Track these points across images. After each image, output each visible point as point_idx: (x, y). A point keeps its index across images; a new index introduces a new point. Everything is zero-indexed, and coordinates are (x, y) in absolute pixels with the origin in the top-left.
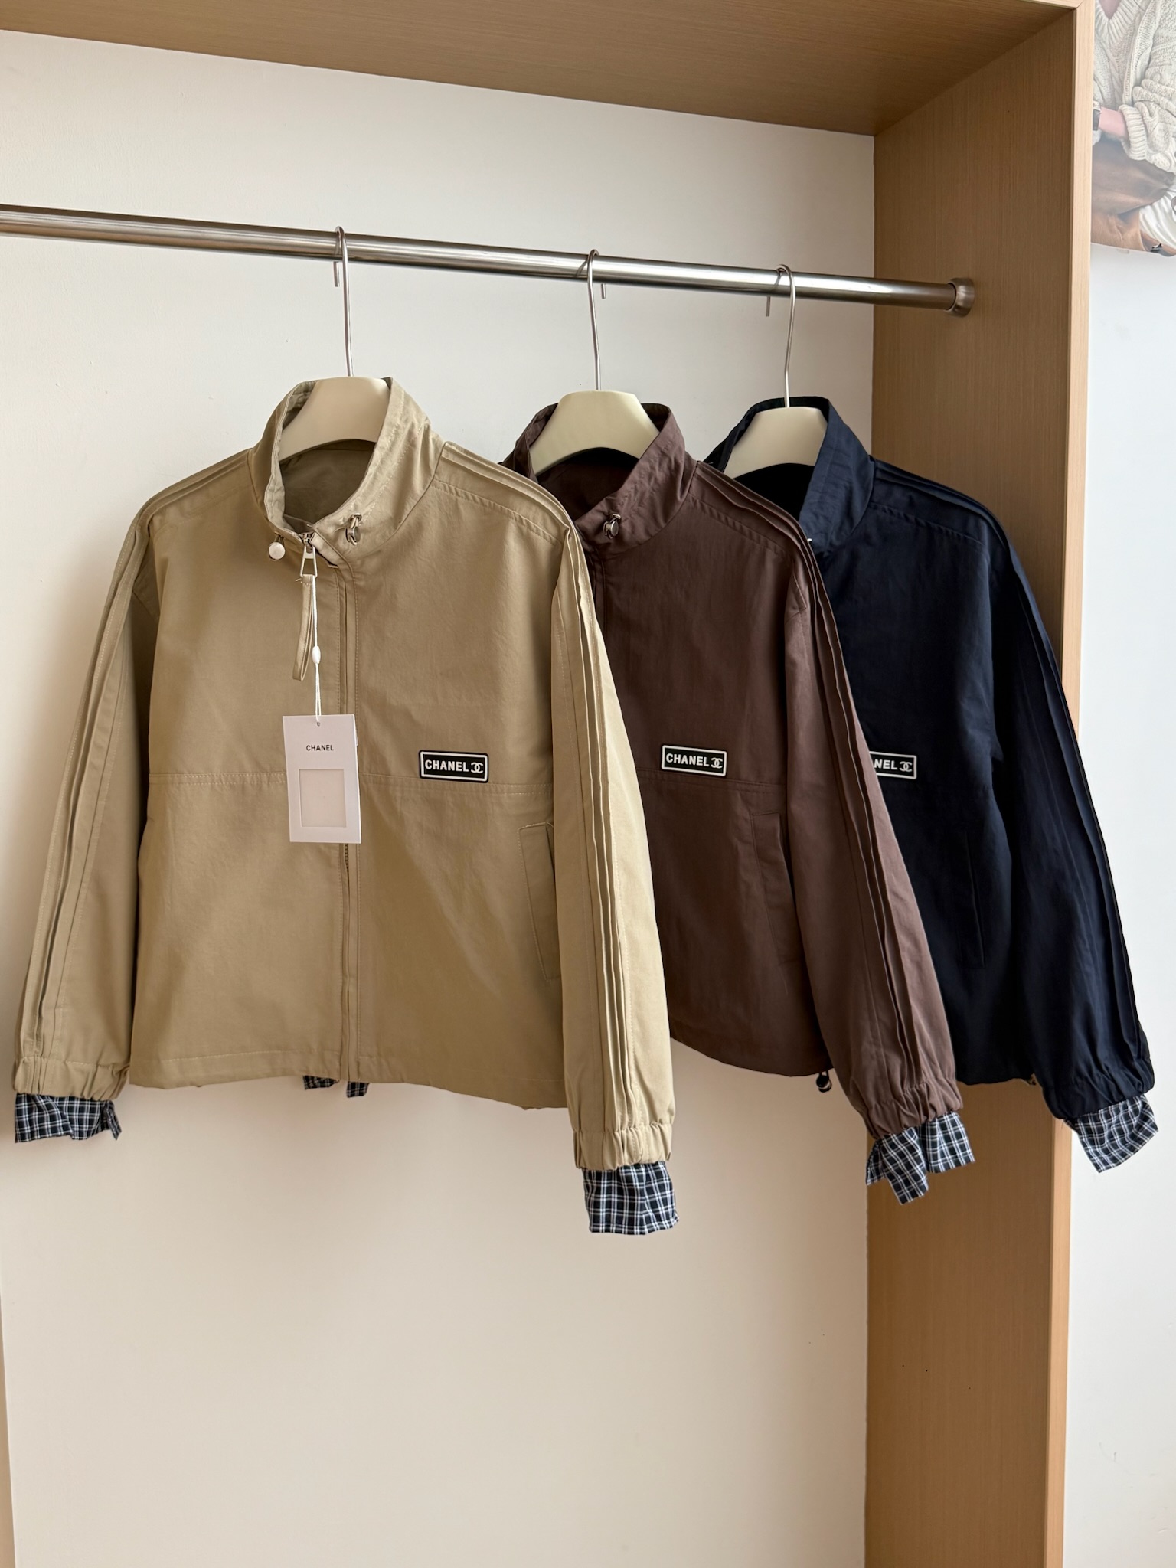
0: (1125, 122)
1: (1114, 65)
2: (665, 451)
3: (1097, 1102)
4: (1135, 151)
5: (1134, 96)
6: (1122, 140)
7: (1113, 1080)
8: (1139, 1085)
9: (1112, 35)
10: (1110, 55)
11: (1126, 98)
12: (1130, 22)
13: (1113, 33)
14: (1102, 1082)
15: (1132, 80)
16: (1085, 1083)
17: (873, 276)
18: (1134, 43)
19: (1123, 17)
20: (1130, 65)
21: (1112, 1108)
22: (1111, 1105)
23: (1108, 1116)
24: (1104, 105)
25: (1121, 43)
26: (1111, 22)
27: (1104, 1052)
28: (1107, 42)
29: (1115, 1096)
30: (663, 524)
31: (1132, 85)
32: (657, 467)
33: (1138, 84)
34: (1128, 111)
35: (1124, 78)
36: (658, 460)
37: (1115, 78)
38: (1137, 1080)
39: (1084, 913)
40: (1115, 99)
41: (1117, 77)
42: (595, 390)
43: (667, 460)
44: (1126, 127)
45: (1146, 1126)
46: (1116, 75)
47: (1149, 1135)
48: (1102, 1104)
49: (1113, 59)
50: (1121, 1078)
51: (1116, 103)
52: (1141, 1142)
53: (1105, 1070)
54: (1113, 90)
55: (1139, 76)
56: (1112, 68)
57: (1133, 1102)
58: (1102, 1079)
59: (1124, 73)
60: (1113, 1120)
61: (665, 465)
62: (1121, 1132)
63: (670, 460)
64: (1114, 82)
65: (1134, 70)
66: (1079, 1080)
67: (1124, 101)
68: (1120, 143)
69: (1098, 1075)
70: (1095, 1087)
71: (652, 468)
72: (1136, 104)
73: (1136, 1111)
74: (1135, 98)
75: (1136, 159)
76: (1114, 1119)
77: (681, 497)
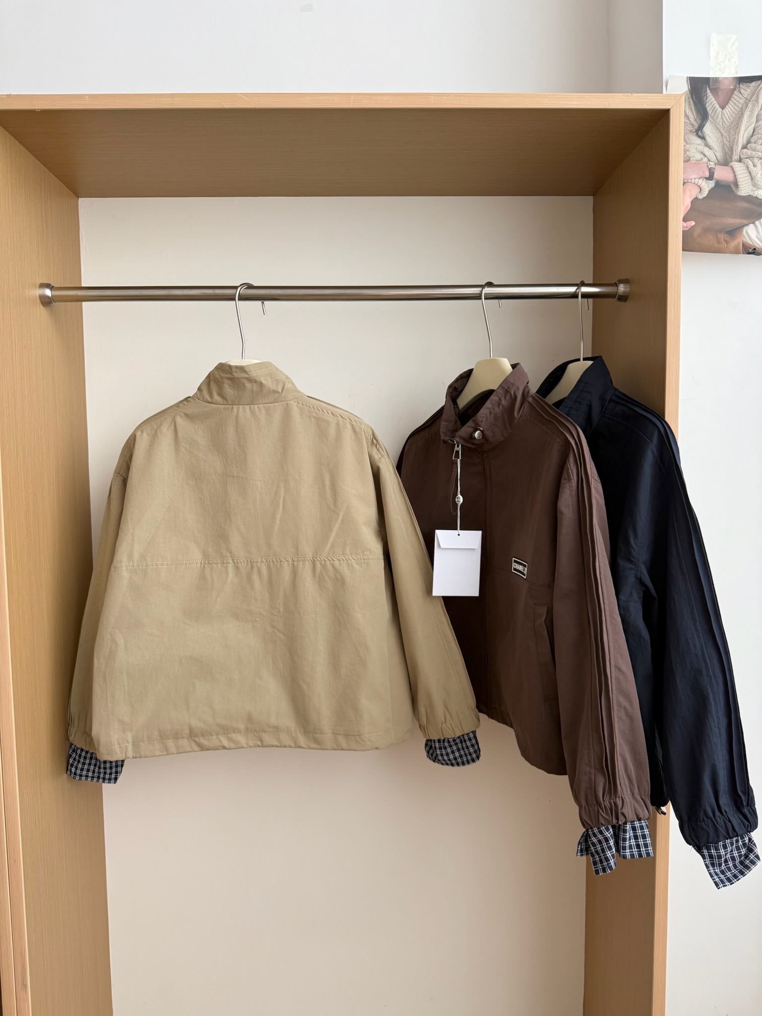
0: (734, 173)
1: (726, 138)
2: (508, 388)
3: (718, 836)
4: (742, 190)
6: (731, 184)
7: (730, 821)
8: (748, 826)
9: (725, 119)
10: (723, 132)
11: (735, 157)
12: (738, 110)
14: (722, 821)
15: (740, 146)
16: (710, 821)
18: (742, 121)
20: (738, 136)
21: (728, 841)
22: (727, 839)
23: (725, 847)
25: (732, 123)
26: (724, 111)
27: (724, 800)
28: (721, 123)
29: (730, 833)
30: (510, 431)
31: (739, 149)
33: (744, 147)
34: (736, 165)
35: (734, 145)
36: (503, 394)
37: (727, 146)
38: (747, 823)
40: (726, 159)
43: (509, 394)
44: (735, 176)
45: (752, 857)
46: (728, 143)
47: (754, 863)
48: (721, 838)
49: (725, 134)
50: (736, 820)
51: (727, 162)
52: (748, 868)
53: (725, 814)
54: (725, 154)
55: (745, 143)
56: (724, 139)
57: (743, 837)
58: (722, 819)
59: (734, 142)
60: (728, 850)
61: (508, 397)
62: (733, 859)
63: (511, 395)
64: (726, 149)
65: (741, 139)
66: (705, 819)
67: (733, 159)
68: (730, 186)
69: (719, 817)
70: (717, 825)
71: (500, 398)
72: (743, 160)
73: (744, 844)
74: (742, 156)
75: (743, 195)
77: (517, 414)
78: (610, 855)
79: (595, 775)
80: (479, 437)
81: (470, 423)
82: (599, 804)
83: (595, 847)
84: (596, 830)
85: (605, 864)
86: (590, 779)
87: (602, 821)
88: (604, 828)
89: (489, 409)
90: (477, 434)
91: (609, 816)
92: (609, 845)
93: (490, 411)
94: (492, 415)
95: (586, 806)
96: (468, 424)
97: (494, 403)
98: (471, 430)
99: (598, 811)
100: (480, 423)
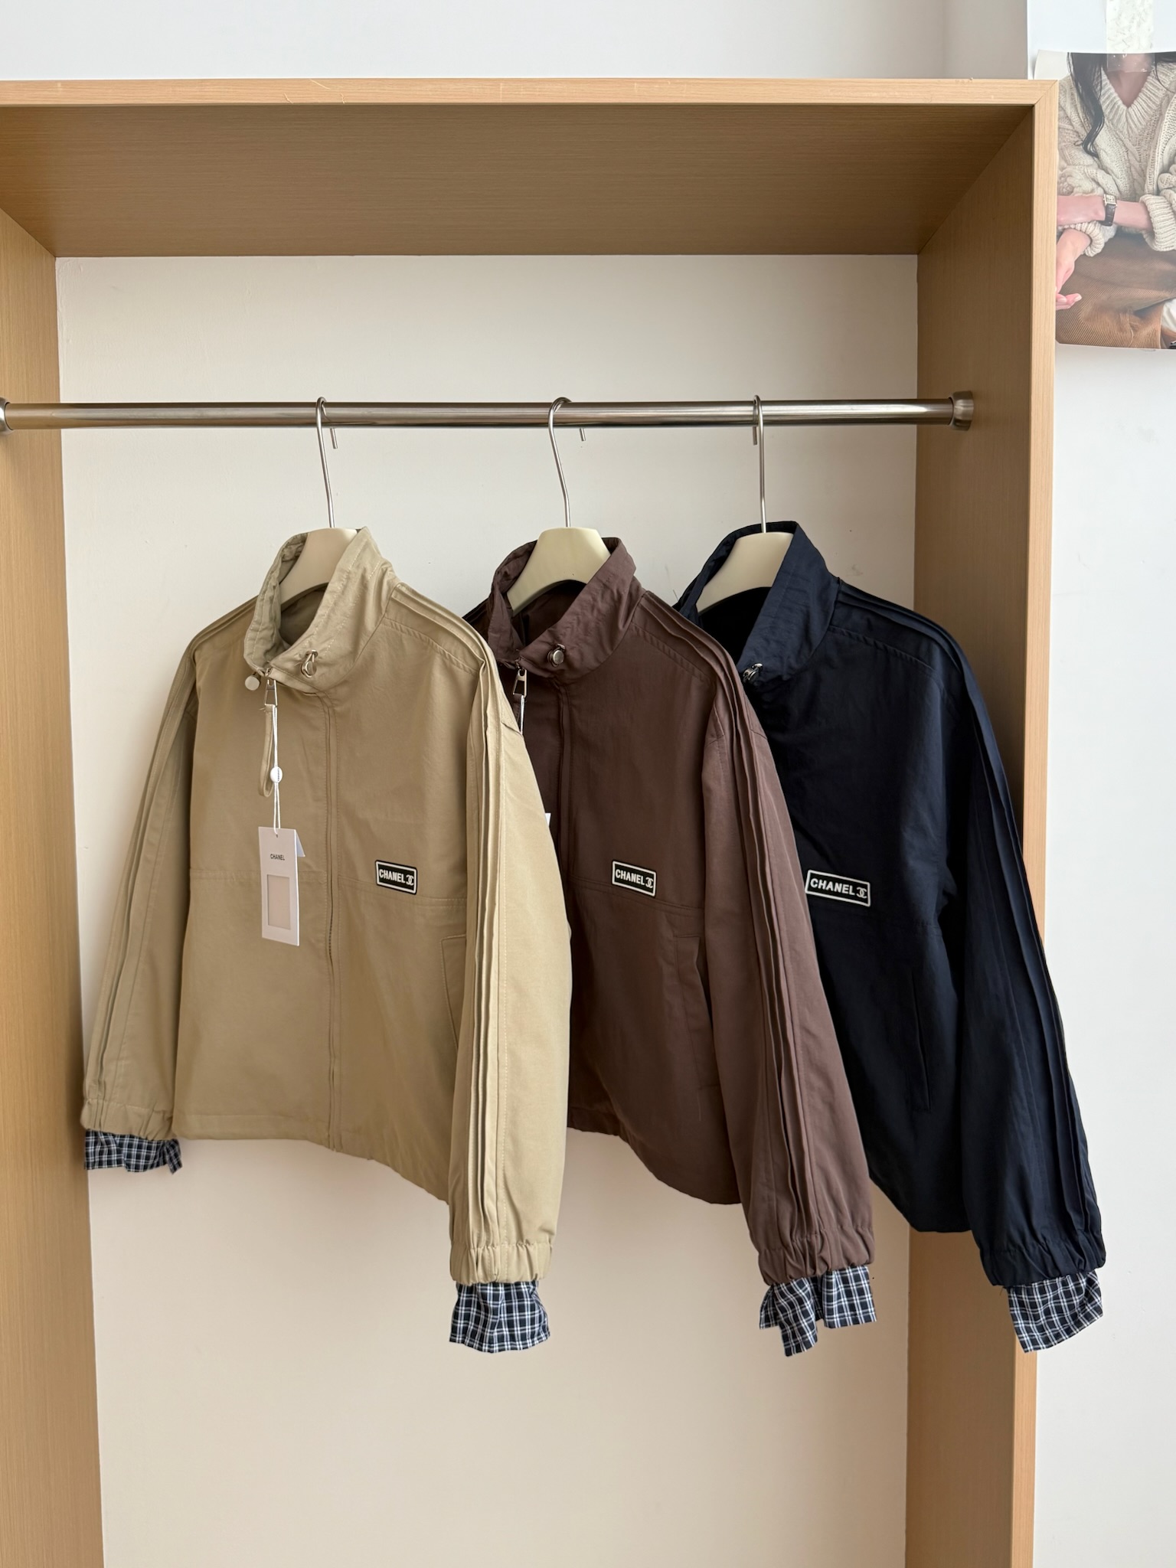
0: (1148, 213)
1: (1133, 155)
2: (607, 583)
3: (1029, 1274)
4: (1161, 242)
5: (1159, 181)
6: (1143, 232)
7: (1049, 1252)
8: (1080, 1261)
9: (1132, 123)
10: (1129, 145)
11: (1150, 186)
12: (1154, 107)
13: (1132, 120)
14: (1037, 1253)
15: (1158, 167)
16: (1017, 1251)
17: (915, 397)
18: (1160, 127)
19: (1145, 102)
20: (1154, 152)
21: (1047, 1283)
22: (1046, 1279)
23: (1042, 1291)
24: (1122, 197)
25: (1144, 130)
26: (1130, 110)
27: (1042, 1220)
28: (1125, 131)
29: (1051, 1271)
30: (610, 652)
31: (1157, 173)
32: (599, 599)
33: (1165, 170)
34: (1151, 200)
35: (1146, 167)
36: (600, 592)
37: (1135, 168)
38: (1078, 1256)
39: (1023, 1067)
40: (1135, 190)
41: (1138, 167)
42: (565, 527)
43: (609, 592)
44: (1149, 218)
45: (1089, 1308)
46: (1137, 164)
47: (1089, 1318)
48: (1034, 1276)
49: (1133, 149)
50: (1059, 1251)
51: (1136, 194)
52: (1079, 1325)
53: (1042, 1240)
54: (1132, 181)
55: (1166, 162)
56: (1131, 158)
57: (1075, 1279)
58: (1037, 1250)
59: (1147, 162)
60: (1048, 1295)
61: (608, 597)
62: (1059, 1310)
63: (612, 592)
64: (1134, 173)
65: (1160, 156)
66: (1011, 1248)
67: (1147, 191)
68: (1141, 235)
69: (1033, 1246)
70: (1028, 1258)
71: (595, 600)
72: (1163, 192)
73: (1079, 1290)
74: (1161, 186)
75: (1162, 250)
76: (1050, 1295)
77: (624, 626)
78: (806, 1324)
79: (777, 1200)
80: (559, 660)
81: (545, 636)
82: (785, 1246)
83: (785, 1314)
84: (783, 1287)
85: (799, 1338)
86: (770, 1208)
87: (791, 1272)
88: (795, 1283)
89: (577, 614)
90: (555, 655)
91: (801, 1265)
92: (804, 1309)
93: (578, 618)
94: (581, 625)
95: (767, 1251)
96: (541, 638)
97: (585, 604)
98: (545, 647)
99: (785, 1257)
100: (561, 637)
